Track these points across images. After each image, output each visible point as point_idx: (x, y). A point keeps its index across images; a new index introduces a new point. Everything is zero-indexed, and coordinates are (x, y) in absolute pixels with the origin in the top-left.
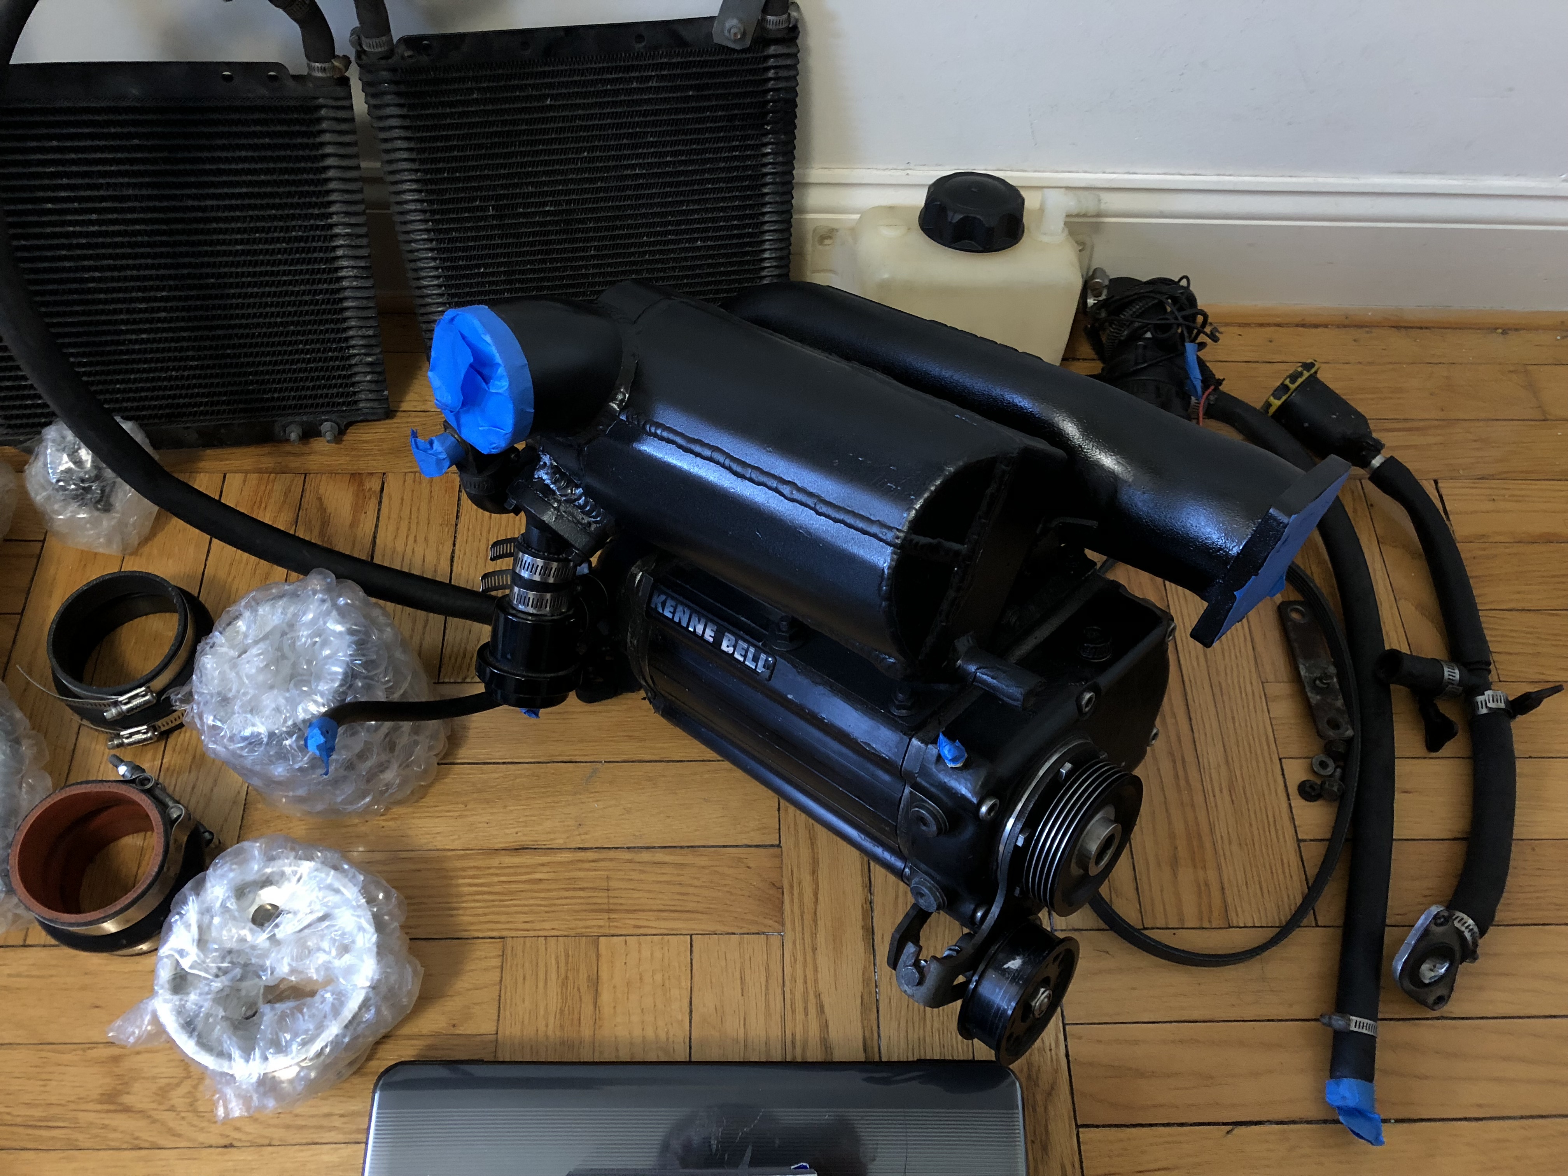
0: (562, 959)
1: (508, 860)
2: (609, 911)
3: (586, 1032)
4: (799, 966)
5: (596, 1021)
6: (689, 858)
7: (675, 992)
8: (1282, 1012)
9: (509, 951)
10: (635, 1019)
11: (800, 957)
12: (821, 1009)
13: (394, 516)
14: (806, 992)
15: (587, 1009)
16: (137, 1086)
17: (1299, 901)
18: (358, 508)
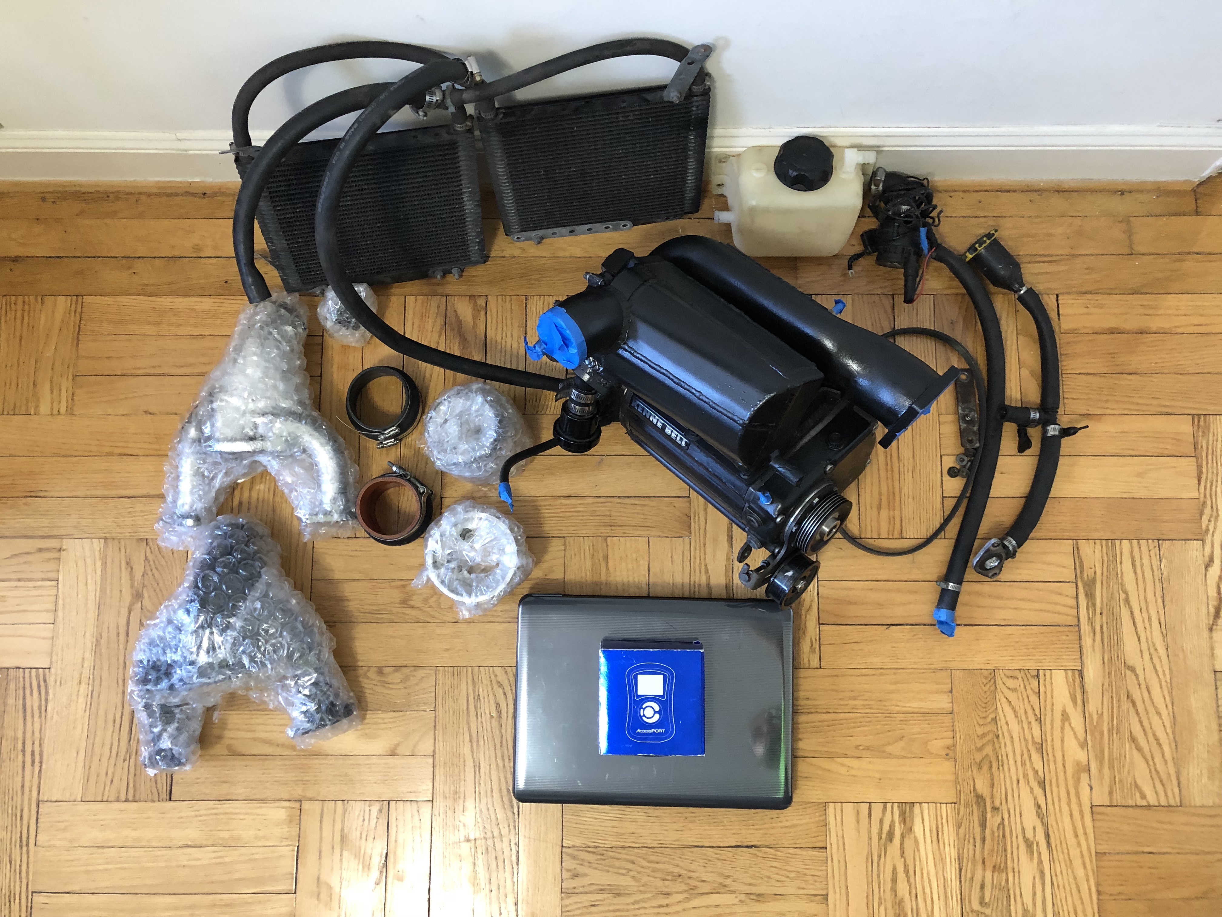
0: (591, 547)
1: (565, 501)
2: (611, 526)
3: (603, 578)
4: (698, 552)
5: (608, 573)
6: (647, 502)
7: (641, 562)
8: (921, 577)
9: (567, 543)
10: (624, 573)
11: (698, 548)
12: (707, 571)
13: (494, 321)
14: (700, 563)
15: (603, 569)
16: (414, 597)
17: (938, 526)
18: (475, 317)
